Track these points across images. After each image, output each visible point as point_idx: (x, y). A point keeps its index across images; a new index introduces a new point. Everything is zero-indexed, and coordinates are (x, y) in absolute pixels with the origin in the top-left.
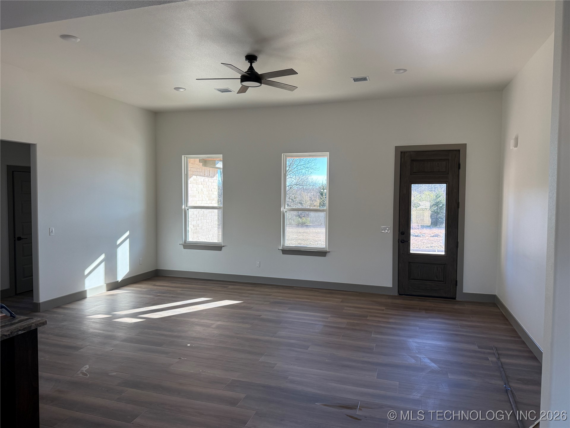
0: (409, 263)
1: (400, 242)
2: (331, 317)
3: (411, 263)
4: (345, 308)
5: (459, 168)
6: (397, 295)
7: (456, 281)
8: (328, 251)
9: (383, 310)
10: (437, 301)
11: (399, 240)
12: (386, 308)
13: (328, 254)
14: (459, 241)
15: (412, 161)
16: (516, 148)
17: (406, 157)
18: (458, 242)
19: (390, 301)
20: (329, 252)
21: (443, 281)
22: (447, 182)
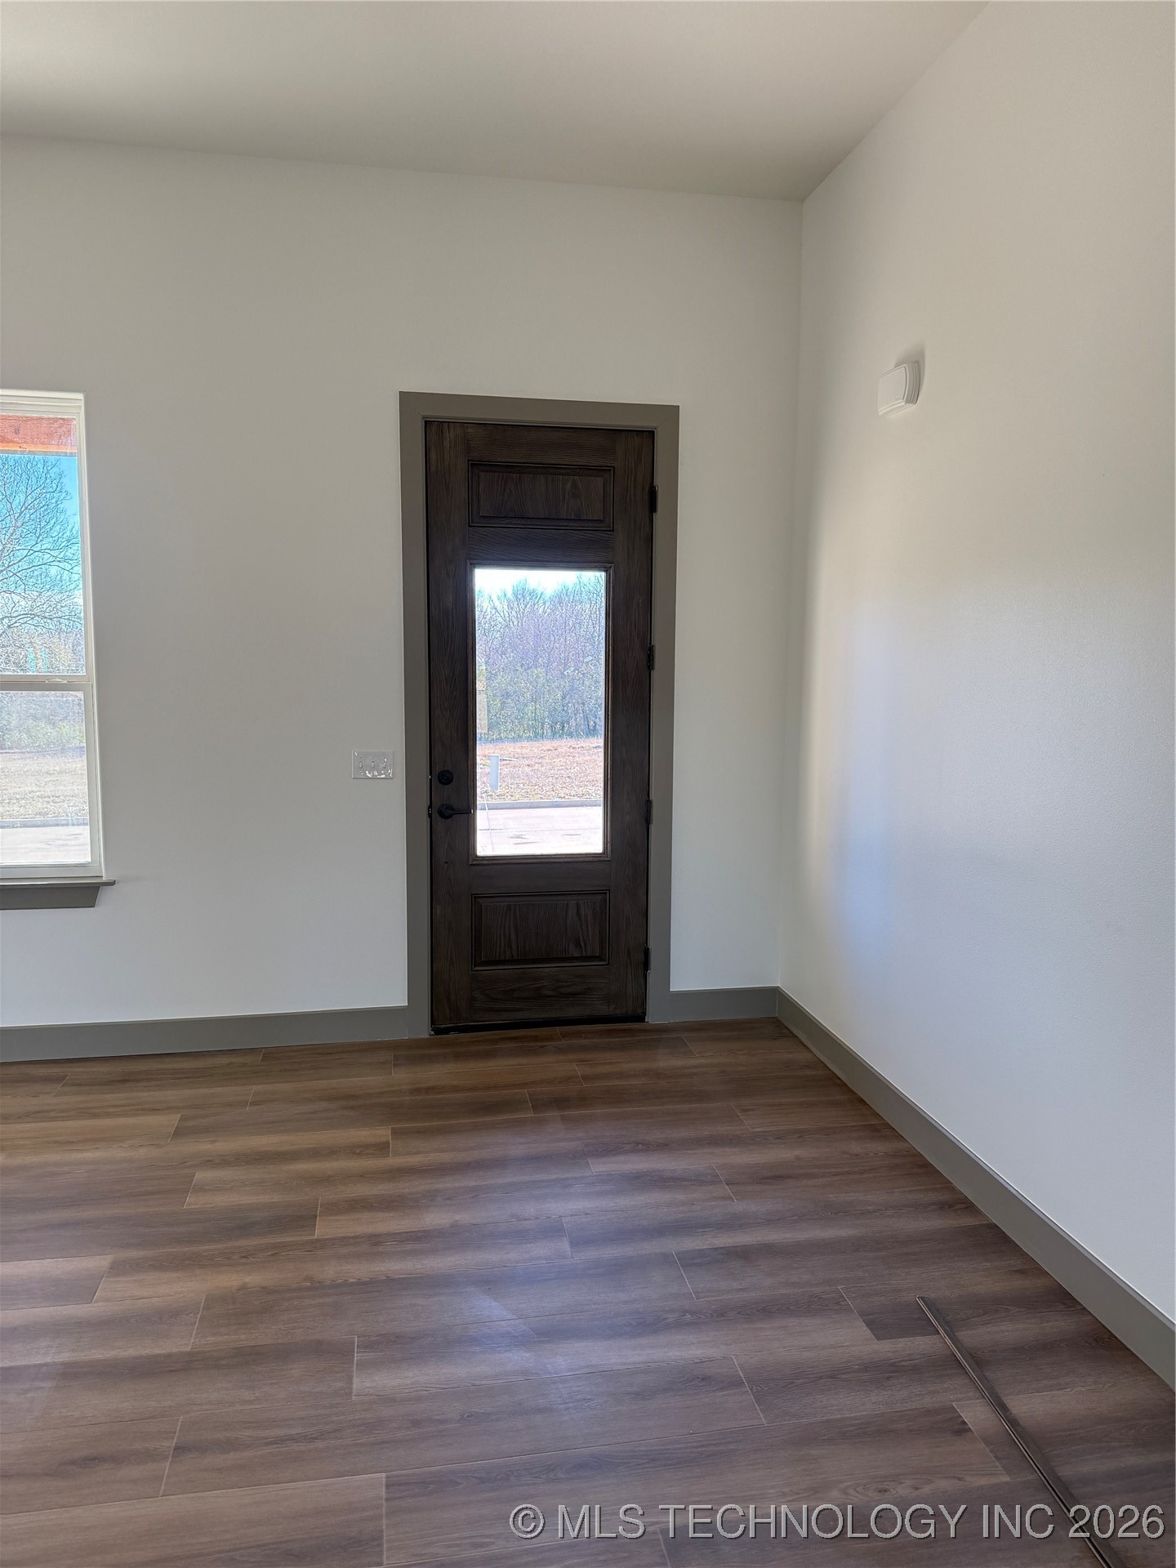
0: (476, 897)
1: (435, 815)
2: (117, 1269)
3: (479, 900)
4: (201, 1176)
5: (653, 507)
6: (427, 1036)
7: (647, 952)
8: (104, 879)
9: (382, 1148)
10: (583, 1042)
11: (430, 807)
12: (394, 1132)
13: (104, 895)
14: (653, 797)
15: (475, 466)
16: (912, 407)
17: (447, 443)
18: (649, 803)
19: (403, 1076)
20: (112, 883)
21: (599, 958)
22: (609, 565)
